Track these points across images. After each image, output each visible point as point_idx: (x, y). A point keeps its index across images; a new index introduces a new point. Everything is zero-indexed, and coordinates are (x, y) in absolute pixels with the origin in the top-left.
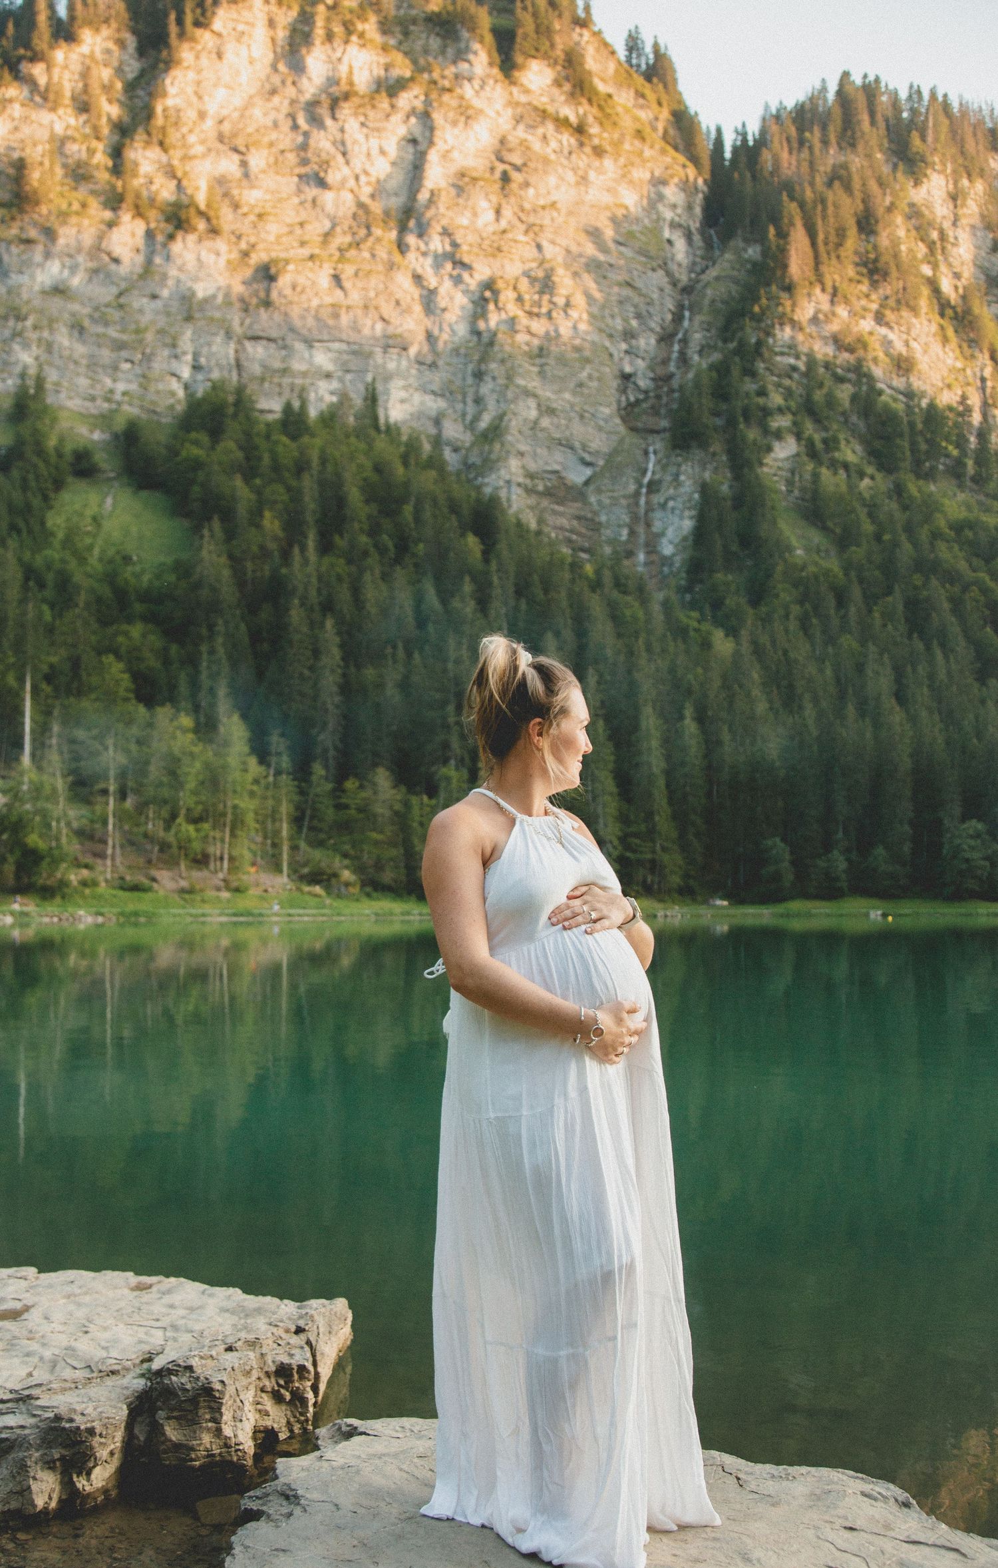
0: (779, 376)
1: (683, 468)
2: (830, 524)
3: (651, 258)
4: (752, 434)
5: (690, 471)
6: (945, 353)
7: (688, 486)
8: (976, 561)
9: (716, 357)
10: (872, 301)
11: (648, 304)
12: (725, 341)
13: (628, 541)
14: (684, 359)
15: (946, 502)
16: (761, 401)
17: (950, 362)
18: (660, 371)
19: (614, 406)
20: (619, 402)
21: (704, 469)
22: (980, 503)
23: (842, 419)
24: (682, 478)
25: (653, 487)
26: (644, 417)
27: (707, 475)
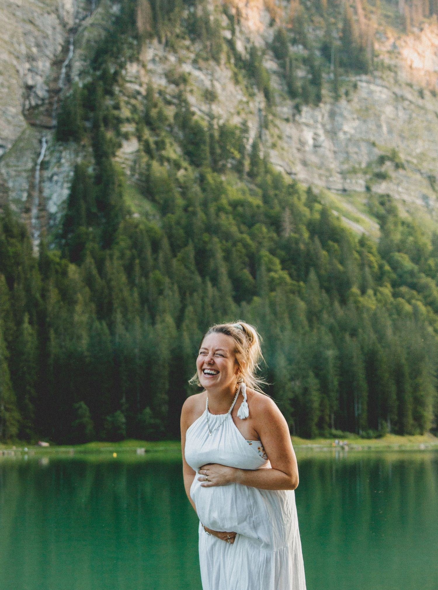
0: (129, 97)
1: (64, 154)
2: (157, 197)
3: (47, 5)
4: (110, 135)
5: (68, 156)
6: (237, 91)
7: (66, 167)
8: (244, 228)
9: (89, 79)
10: (191, 52)
11: (44, 37)
12: (95, 69)
13: (27, 201)
14: (68, 79)
15: (229, 188)
16: (116, 112)
17: (239, 97)
18: (52, 86)
19: (20, 109)
20: (24, 106)
21: (77, 155)
22: (251, 190)
23: (168, 129)
24: (63, 161)
25: (44, 165)
26: (41, 117)
27: (79, 160)
